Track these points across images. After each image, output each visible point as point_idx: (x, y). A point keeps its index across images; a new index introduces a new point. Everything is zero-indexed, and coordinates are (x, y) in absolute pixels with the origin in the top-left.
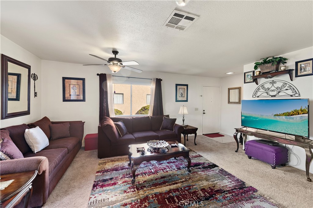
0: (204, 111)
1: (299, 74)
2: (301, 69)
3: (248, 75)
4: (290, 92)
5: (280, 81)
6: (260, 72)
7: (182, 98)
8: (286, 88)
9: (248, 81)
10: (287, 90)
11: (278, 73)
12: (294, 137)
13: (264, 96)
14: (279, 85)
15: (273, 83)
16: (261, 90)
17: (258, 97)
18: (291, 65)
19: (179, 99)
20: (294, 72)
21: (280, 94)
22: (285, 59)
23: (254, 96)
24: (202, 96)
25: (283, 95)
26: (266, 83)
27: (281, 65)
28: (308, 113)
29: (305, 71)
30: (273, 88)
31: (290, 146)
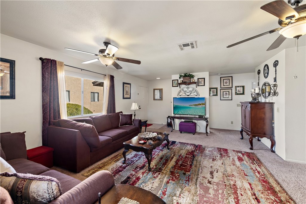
0: (140, 106)
1: (199, 85)
2: (200, 83)
3: (175, 82)
4: (195, 94)
5: (191, 87)
6: (182, 81)
7: (127, 95)
8: (194, 91)
9: (175, 85)
10: (194, 92)
11: (190, 83)
12: (198, 116)
13: (183, 95)
14: (191, 89)
15: (188, 88)
16: (182, 92)
17: (180, 96)
18: (195, 79)
19: (125, 96)
20: (197, 83)
21: (191, 94)
22: (193, 76)
23: (178, 95)
24: (138, 94)
25: (193, 95)
26: (184, 88)
27: (192, 79)
28: (205, 105)
29: (201, 83)
30: (188, 91)
31: (196, 121)
